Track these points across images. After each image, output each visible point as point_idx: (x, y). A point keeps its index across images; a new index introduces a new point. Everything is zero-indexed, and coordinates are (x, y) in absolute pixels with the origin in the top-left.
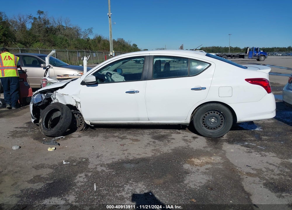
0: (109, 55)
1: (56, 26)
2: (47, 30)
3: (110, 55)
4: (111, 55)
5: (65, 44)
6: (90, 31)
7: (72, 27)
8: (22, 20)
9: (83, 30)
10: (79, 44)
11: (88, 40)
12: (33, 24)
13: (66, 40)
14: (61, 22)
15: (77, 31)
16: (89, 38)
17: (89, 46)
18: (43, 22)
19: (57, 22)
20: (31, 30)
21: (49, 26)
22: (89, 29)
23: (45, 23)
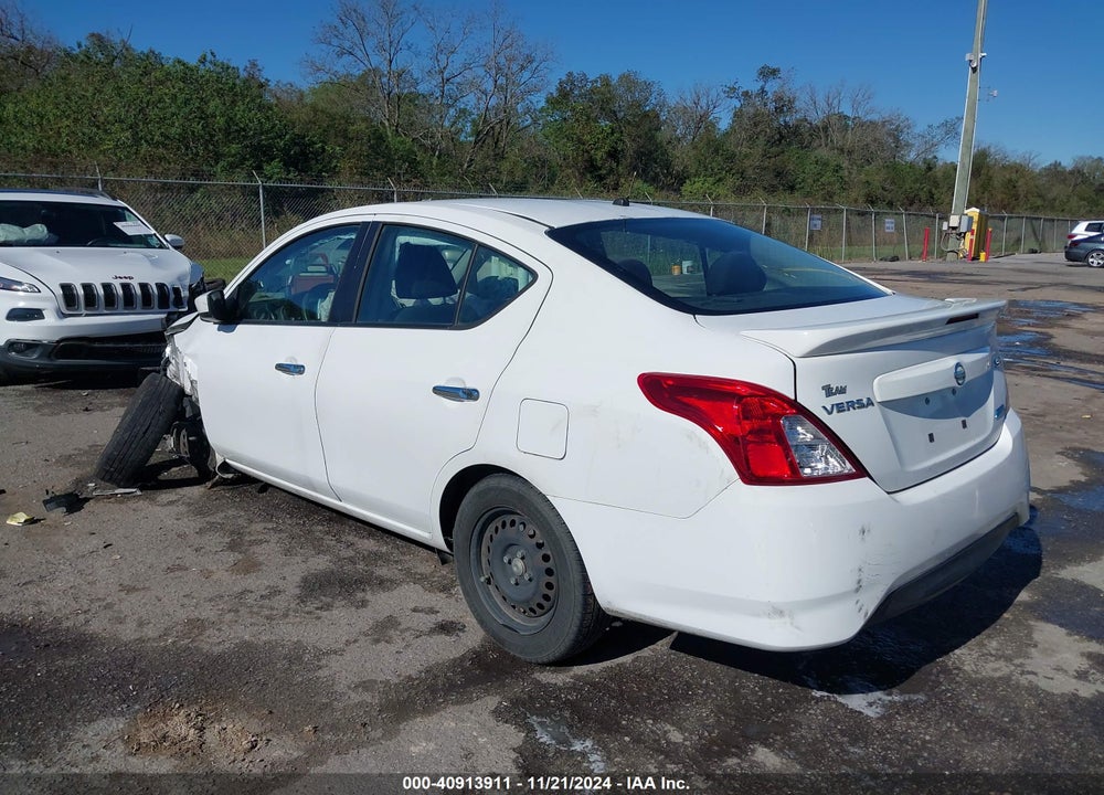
0: (945, 227)
1: (817, 118)
2: (780, 133)
3: (949, 227)
4: (954, 228)
5: (829, 183)
6: (951, 129)
7: (875, 117)
8: (703, 102)
9: (920, 128)
10: (893, 183)
11: (929, 168)
12: (738, 115)
13: (838, 168)
14: (836, 102)
15: (895, 135)
16: (935, 157)
17: (930, 192)
18: (771, 106)
19: (822, 104)
20: (727, 134)
21: (791, 119)
22: (945, 124)
23: (779, 110)
